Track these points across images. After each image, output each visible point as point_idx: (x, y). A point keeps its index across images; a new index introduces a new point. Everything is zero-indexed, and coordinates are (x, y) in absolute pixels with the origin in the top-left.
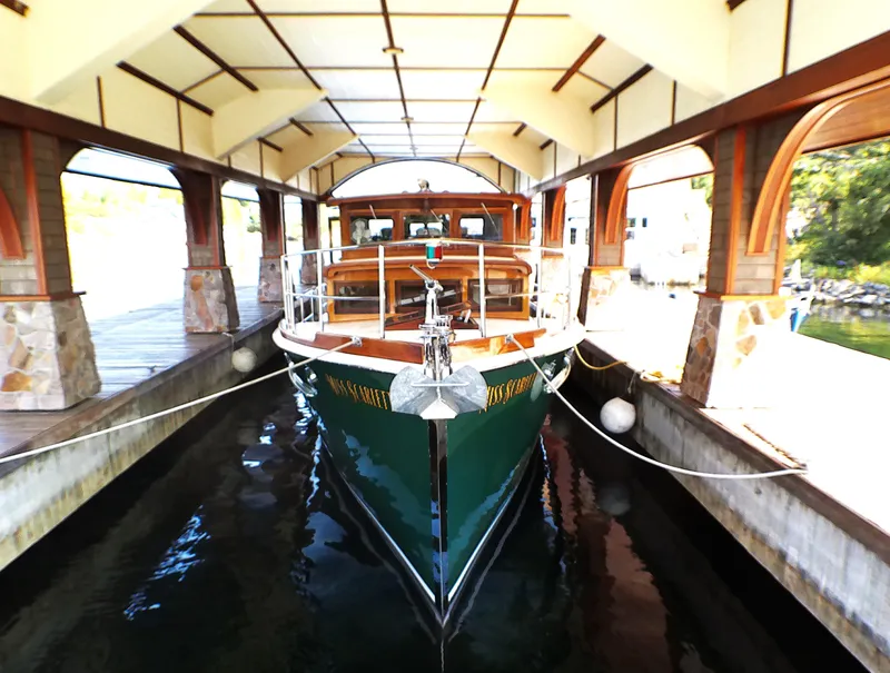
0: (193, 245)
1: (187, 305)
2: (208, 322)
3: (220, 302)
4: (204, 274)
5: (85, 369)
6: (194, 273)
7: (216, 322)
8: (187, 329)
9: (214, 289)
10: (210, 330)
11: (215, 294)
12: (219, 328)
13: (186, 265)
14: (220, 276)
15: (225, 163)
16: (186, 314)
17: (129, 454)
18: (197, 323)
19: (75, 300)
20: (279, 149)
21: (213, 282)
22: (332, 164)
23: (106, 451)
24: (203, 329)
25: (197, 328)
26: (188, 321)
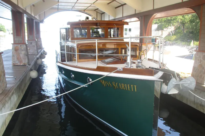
0: (15, 36)
1: (13, 56)
2: (21, 62)
3: (25, 55)
4: (19, 46)
6: (16, 45)
7: (24, 62)
8: (13, 64)
9: (23, 51)
10: (22, 64)
11: (23, 52)
12: (24, 64)
13: (13, 43)
14: (25, 47)
15: (25, 9)
16: (13, 59)
18: (17, 62)
21: (23, 48)
24: (19, 64)
25: (17, 64)
26: (14, 61)
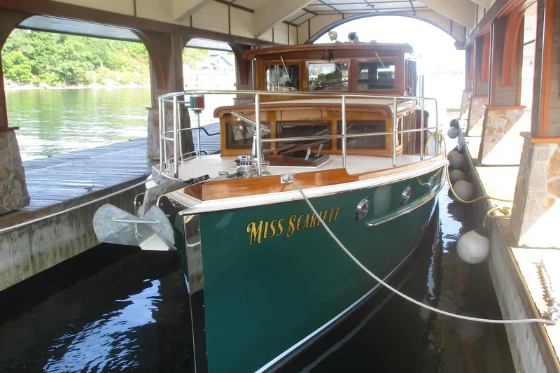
1: (150, 137)
5: (13, 187)
6: (156, 112)
9: (170, 124)
15: (186, 23)
17: (55, 255)
19: (9, 134)
20: (252, 11)
21: (170, 120)
22: (309, 20)
23: (27, 253)
26: (151, 150)
